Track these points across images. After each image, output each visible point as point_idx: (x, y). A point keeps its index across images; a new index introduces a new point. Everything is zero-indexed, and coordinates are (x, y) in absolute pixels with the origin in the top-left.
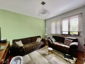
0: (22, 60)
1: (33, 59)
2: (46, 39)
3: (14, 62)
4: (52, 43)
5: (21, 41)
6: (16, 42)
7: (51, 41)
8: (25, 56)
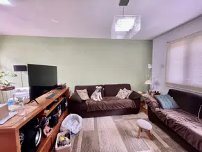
0: (81, 123)
1: (99, 130)
2: (146, 95)
3: (70, 121)
4: (157, 109)
5: (85, 90)
6: (77, 91)
7: (155, 104)
8: (89, 119)
